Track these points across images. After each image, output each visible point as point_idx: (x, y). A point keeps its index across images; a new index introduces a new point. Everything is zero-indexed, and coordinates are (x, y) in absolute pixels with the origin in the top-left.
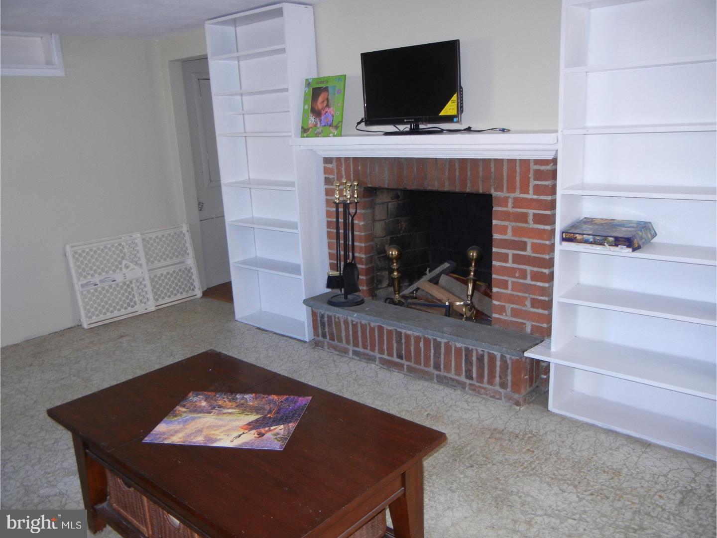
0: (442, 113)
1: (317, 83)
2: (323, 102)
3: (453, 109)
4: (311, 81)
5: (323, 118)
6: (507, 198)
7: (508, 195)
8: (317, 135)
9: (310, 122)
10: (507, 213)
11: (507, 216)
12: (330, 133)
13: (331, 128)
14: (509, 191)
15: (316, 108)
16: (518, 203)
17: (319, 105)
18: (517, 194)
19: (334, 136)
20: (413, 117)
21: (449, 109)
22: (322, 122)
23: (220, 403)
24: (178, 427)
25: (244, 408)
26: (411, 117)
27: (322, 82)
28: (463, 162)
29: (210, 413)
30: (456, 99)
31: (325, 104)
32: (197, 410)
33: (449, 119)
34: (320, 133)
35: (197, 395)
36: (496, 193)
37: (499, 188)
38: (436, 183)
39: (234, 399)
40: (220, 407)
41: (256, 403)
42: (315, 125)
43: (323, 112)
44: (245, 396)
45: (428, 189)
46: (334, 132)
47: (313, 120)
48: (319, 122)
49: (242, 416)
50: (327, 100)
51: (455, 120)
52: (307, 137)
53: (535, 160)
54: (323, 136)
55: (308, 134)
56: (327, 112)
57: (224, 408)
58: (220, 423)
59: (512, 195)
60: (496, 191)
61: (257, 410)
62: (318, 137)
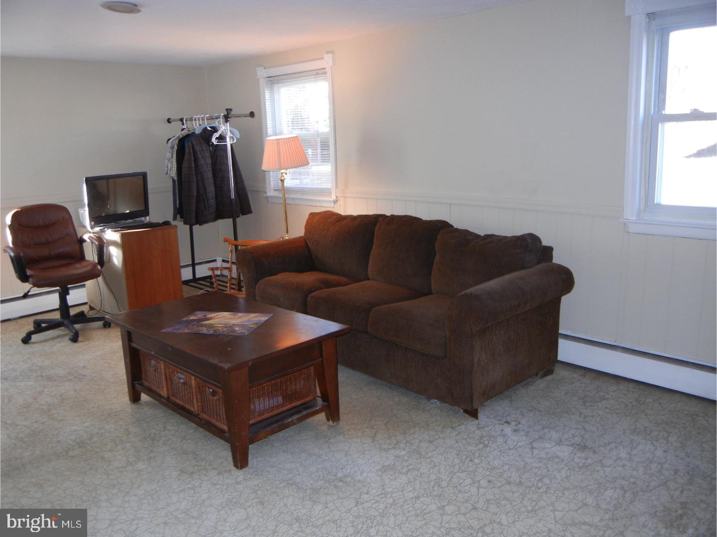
23: (225, 329)
24: (254, 319)
25: (211, 326)
29: (233, 325)
32: (243, 326)
35: (241, 333)
39: (215, 331)
40: (226, 327)
41: (201, 328)
44: (207, 332)
49: (213, 323)
57: (222, 327)
58: (227, 320)
61: (202, 326)
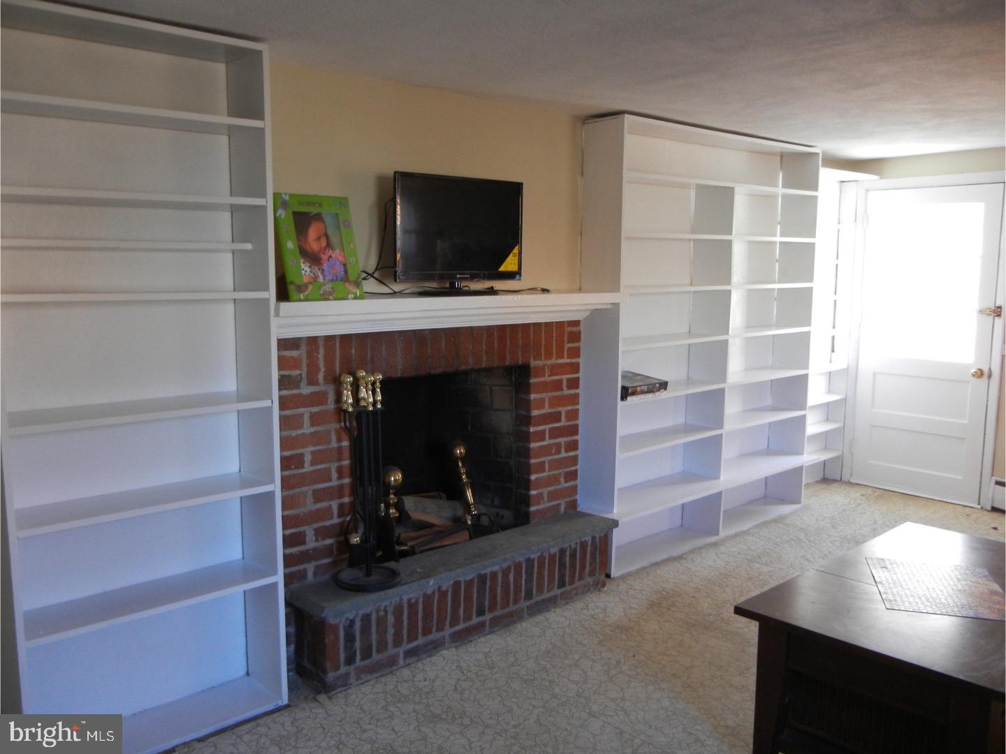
0: (502, 269)
1: (301, 203)
2: (319, 238)
3: (514, 264)
4: (287, 198)
5: (325, 266)
6: (544, 366)
7: (545, 362)
8: (325, 297)
9: (303, 272)
10: (545, 383)
11: (545, 387)
12: (348, 294)
13: (347, 284)
14: (547, 358)
15: (309, 249)
16: (555, 370)
17: (314, 245)
18: (553, 361)
19: (356, 298)
20: (468, 272)
21: (509, 265)
22: (326, 273)
26: (464, 272)
27: (308, 204)
28: (502, 328)
30: (517, 252)
31: (324, 243)
33: (510, 276)
34: (330, 294)
36: (535, 362)
37: (538, 357)
38: (471, 360)
42: (315, 279)
43: (324, 257)
45: (461, 369)
46: (354, 291)
47: (308, 269)
48: (320, 274)
50: (326, 235)
51: (518, 277)
52: (306, 300)
53: (568, 322)
54: (335, 299)
55: (308, 295)
56: (330, 257)
59: (549, 362)
60: (535, 360)
62: (327, 299)
